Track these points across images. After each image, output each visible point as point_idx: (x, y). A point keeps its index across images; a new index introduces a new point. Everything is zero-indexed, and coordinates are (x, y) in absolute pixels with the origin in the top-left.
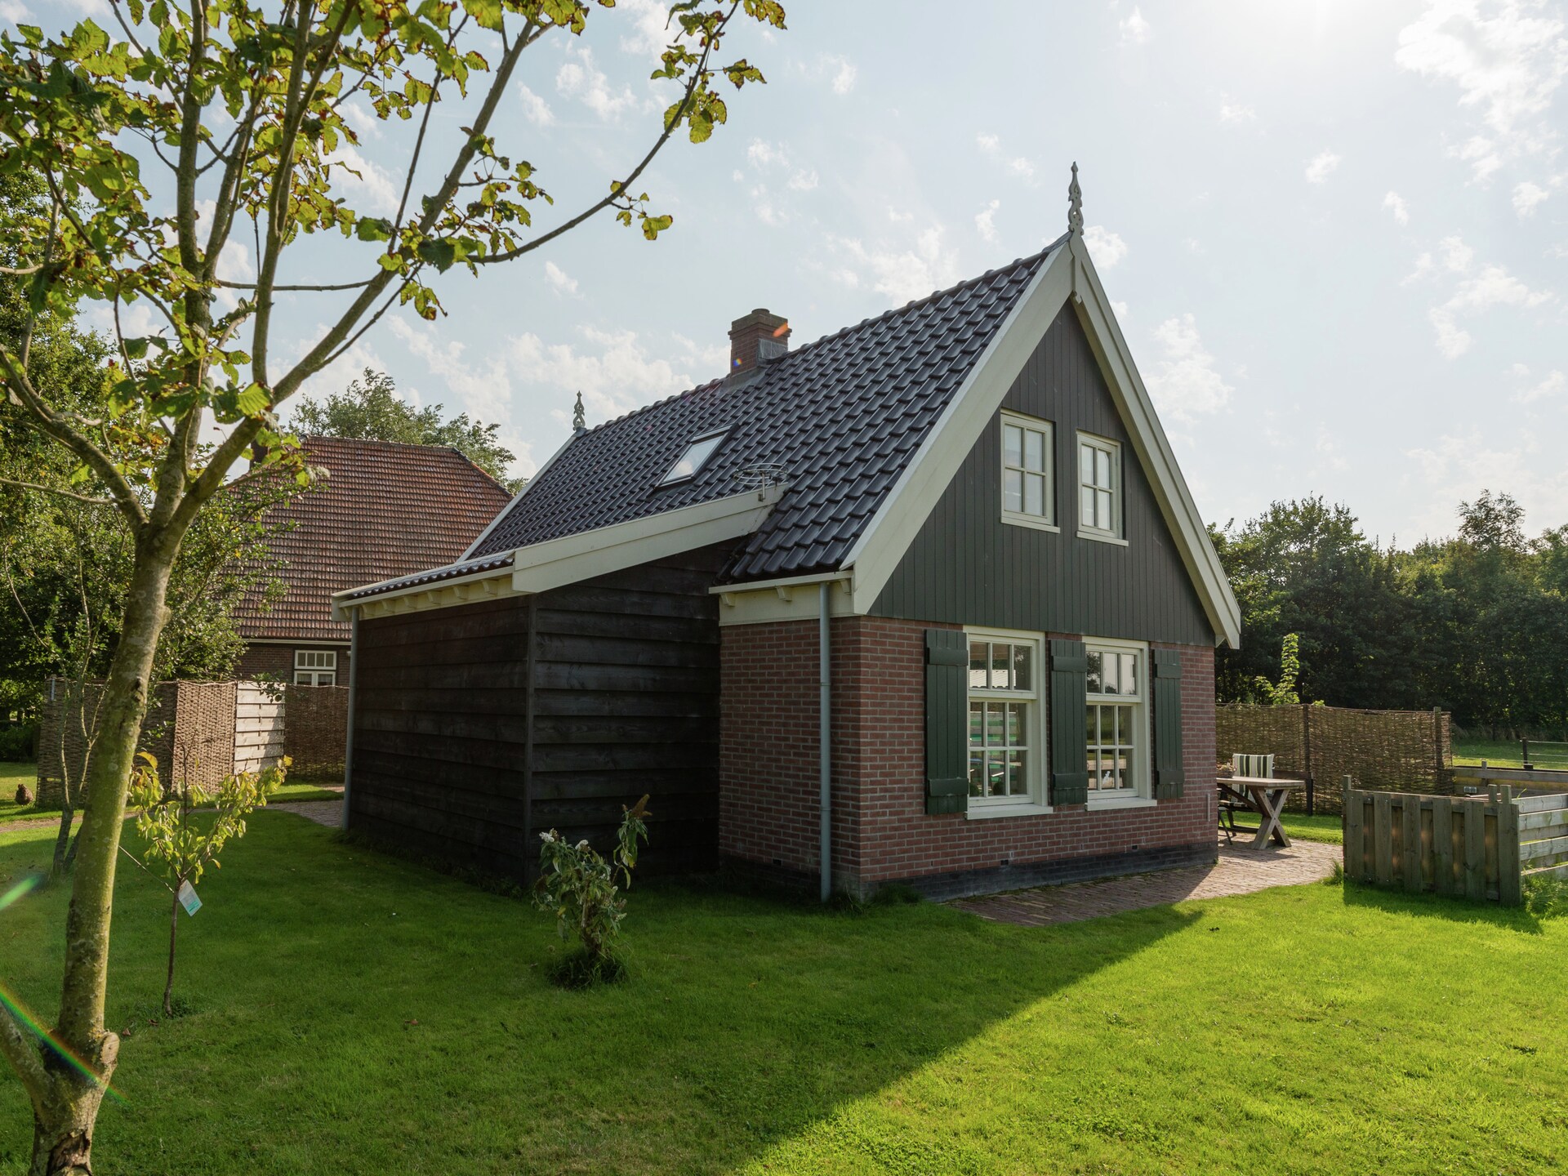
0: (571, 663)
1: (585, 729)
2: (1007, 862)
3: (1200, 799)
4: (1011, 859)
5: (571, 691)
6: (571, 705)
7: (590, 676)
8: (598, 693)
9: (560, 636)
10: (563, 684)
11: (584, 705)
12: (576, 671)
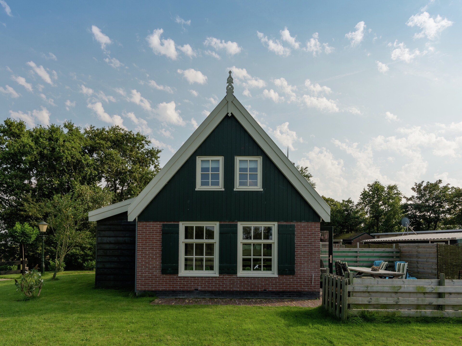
0: (108, 237)
1: (111, 252)
2: (197, 290)
3: (310, 276)
4: (199, 289)
5: (107, 243)
6: (107, 246)
7: (112, 239)
8: (114, 243)
9: (104, 231)
10: (105, 241)
11: (112, 246)
12: (109, 239)
